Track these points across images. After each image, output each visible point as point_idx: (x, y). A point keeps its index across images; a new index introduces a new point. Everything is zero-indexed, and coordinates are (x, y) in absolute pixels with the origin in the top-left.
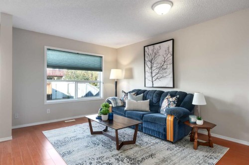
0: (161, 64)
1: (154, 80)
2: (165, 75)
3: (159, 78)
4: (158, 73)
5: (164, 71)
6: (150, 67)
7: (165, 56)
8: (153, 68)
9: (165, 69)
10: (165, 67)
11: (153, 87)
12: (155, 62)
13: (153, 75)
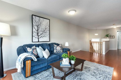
0: (44, 29)
1: (39, 37)
2: (45, 35)
3: (42, 36)
4: (42, 34)
5: (45, 33)
6: (37, 29)
7: (46, 26)
8: (39, 31)
9: (46, 32)
10: (46, 31)
11: (38, 42)
12: (41, 28)
13: (39, 35)
